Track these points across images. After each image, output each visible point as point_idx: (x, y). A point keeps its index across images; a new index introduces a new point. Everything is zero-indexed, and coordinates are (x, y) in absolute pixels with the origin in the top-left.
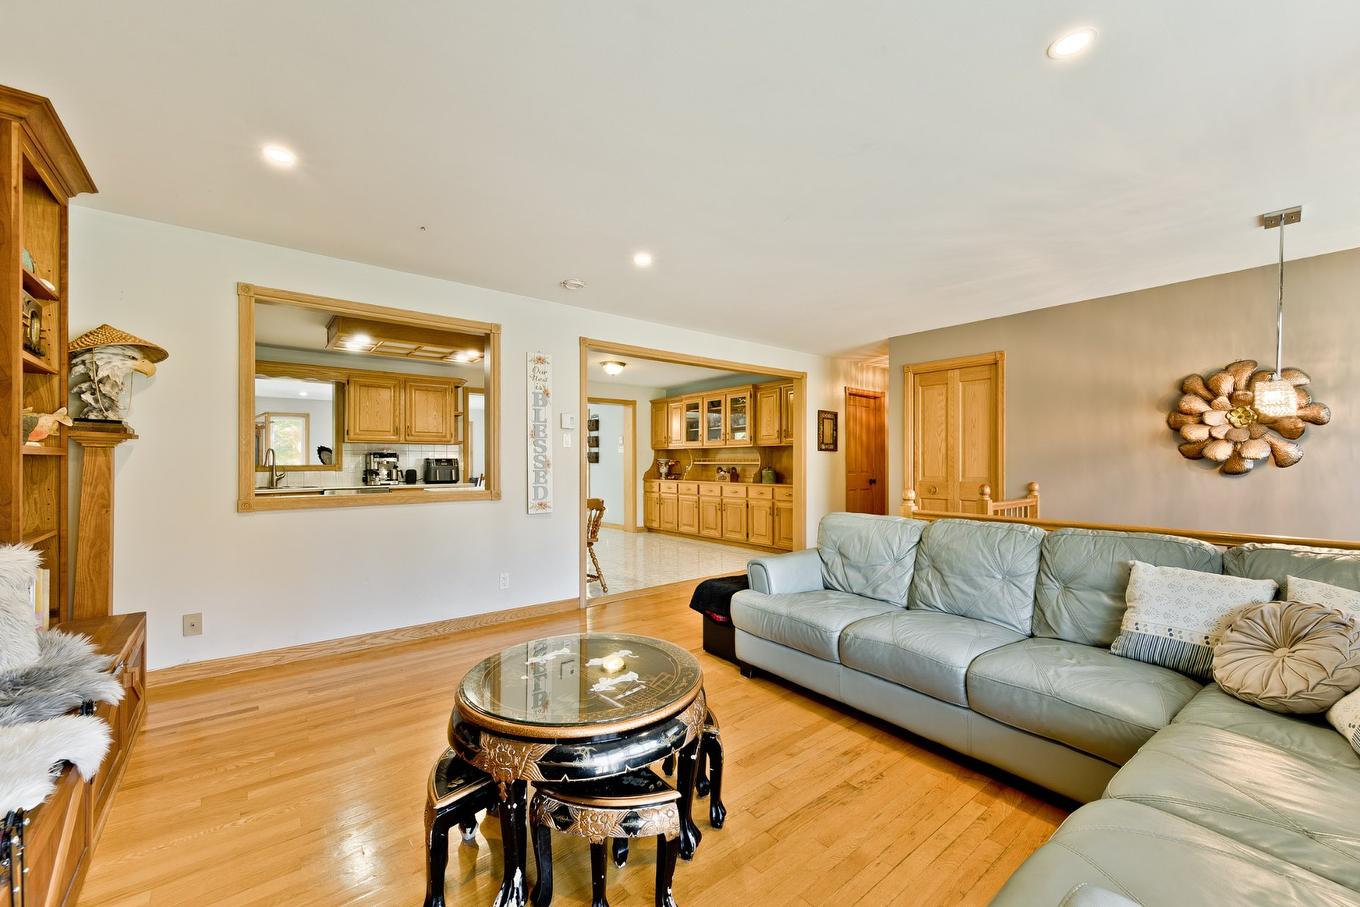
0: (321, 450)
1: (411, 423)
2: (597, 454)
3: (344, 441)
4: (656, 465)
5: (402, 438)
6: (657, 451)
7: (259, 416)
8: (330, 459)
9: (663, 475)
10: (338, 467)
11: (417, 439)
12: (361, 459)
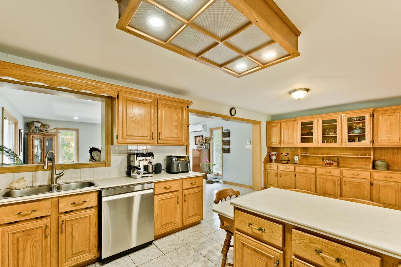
0: (92, 150)
1: (161, 131)
2: (229, 149)
3: (112, 144)
4: (269, 155)
5: (156, 142)
6: (269, 148)
7: (52, 130)
8: (100, 157)
9: (274, 160)
10: (107, 163)
11: (165, 142)
12: (124, 157)
